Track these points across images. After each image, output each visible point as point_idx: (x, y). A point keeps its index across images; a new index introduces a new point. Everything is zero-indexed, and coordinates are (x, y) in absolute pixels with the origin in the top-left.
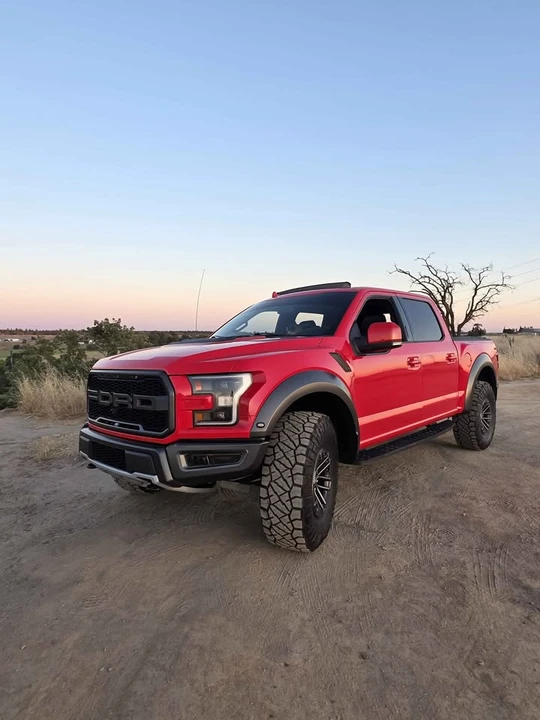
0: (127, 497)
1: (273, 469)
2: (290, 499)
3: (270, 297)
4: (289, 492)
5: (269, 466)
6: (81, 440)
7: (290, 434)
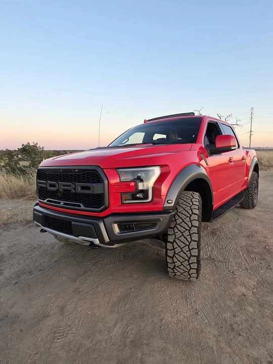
0: (62, 246)
1: (176, 231)
2: (190, 250)
3: (143, 123)
4: (189, 246)
5: (173, 228)
6: (34, 214)
7: (184, 206)
